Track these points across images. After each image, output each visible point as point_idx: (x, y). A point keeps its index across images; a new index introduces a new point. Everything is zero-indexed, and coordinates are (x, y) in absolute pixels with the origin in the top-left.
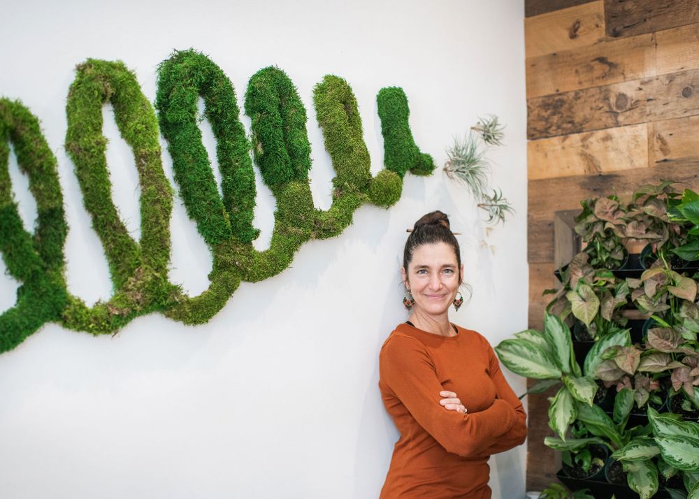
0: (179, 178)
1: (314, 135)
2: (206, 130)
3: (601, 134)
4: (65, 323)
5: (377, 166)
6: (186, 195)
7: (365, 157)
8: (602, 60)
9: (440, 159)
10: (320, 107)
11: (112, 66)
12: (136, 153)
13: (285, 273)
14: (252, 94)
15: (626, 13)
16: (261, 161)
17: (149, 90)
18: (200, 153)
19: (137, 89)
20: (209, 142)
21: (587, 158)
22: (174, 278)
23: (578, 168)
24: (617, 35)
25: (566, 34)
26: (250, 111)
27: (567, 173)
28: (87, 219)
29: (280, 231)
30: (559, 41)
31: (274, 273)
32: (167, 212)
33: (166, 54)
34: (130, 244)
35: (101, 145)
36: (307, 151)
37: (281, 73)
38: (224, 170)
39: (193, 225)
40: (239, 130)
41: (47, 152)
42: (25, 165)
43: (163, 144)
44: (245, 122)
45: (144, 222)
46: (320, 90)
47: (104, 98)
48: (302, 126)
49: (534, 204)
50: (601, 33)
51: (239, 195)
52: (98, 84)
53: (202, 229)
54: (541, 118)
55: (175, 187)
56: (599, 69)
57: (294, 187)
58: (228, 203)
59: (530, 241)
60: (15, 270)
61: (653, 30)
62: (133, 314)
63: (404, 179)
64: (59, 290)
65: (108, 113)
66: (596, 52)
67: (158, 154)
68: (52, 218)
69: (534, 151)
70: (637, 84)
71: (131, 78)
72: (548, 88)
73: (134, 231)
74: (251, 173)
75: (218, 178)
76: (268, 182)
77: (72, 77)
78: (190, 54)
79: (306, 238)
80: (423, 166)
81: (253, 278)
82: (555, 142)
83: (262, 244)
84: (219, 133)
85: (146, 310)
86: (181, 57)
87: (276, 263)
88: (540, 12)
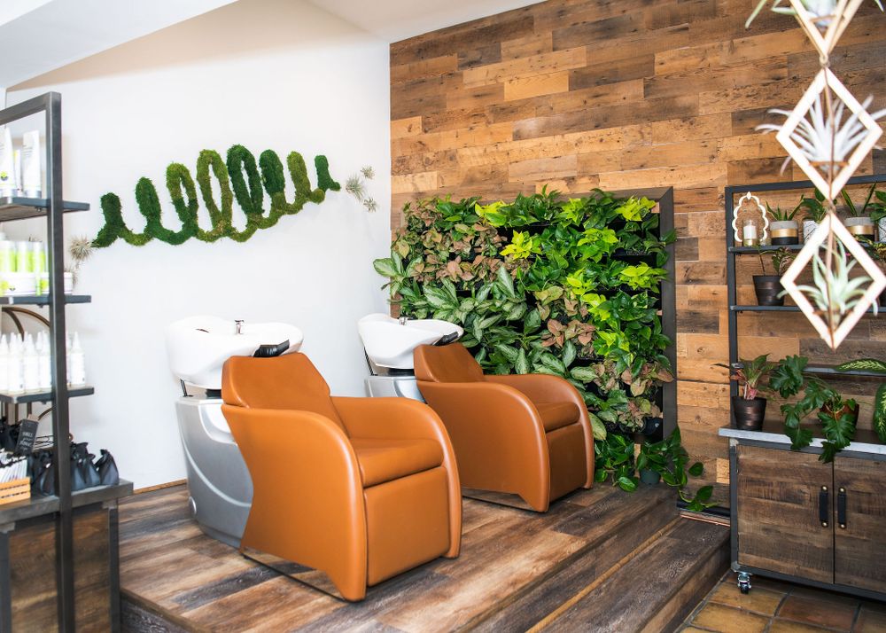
0: (235, 190)
1: (287, 174)
2: (244, 173)
3: (419, 175)
4: (198, 238)
5: (314, 186)
6: (237, 196)
7: (308, 184)
8: (420, 142)
9: (343, 185)
10: (289, 164)
11: (212, 152)
12: (220, 181)
13: (274, 227)
14: (262, 160)
15: (429, 123)
16: (265, 185)
17: (224, 160)
18: (243, 182)
19: (220, 159)
20: (246, 177)
21: (414, 185)
22: (233, 225)
23: (410, 189)
24: (426, 132)
25: (407, 130)
26: (261, 166)
27: (406, 191)
28: (204, 203)
29: (273, 211)
30: (404, 133)
31: (270, 226)
32: (231, 201)
33: (230, 147)
34: (218, 212)
35: (209, 178)
36: (283, 181)
37: (273, 152)
38: (251, 187)
39: (240, 207)
40: (256, 173)
41: (192, 181)
42: (185, 185)
43: (229, 178)
44: (259, 170)
45: (223, 205)
46: (290, 157)
47: (209, 163)
48: (281, 172)
49: (393, 204)
50: (419, 131)
51: (258, 196)
52: (208, 159)
53: (243, 209)
54: (396, 167)
55: (234, 193)
56: (419, 146)
57: (278, 194)
58: (253, 199)
59: (392, 221)
60: (182, 218)
61: (439, 131)
62: (220, 236)
63: (327, 192)
64: (196, 226)
65: (210, 167)
66: (418, 139)
67: (228, 182)
68: (193, 202)
69: (393, 181)
70: (433, 154)
71: (218, 156)
72: (399, 154)
73: (220, 208)
74: (261, 189)
75: (249, 191)
76: (268, 192)
77: (198, 156)
78: (238, 146)
79: (283, 214)
80: (336, 187)
81: (262, 227)
82: (402, 177)
83: (266, 215)
84: (249, 174)
85: (224, 235)
86: (235, 147)
87: (271, 222)
88: (397, 119)
